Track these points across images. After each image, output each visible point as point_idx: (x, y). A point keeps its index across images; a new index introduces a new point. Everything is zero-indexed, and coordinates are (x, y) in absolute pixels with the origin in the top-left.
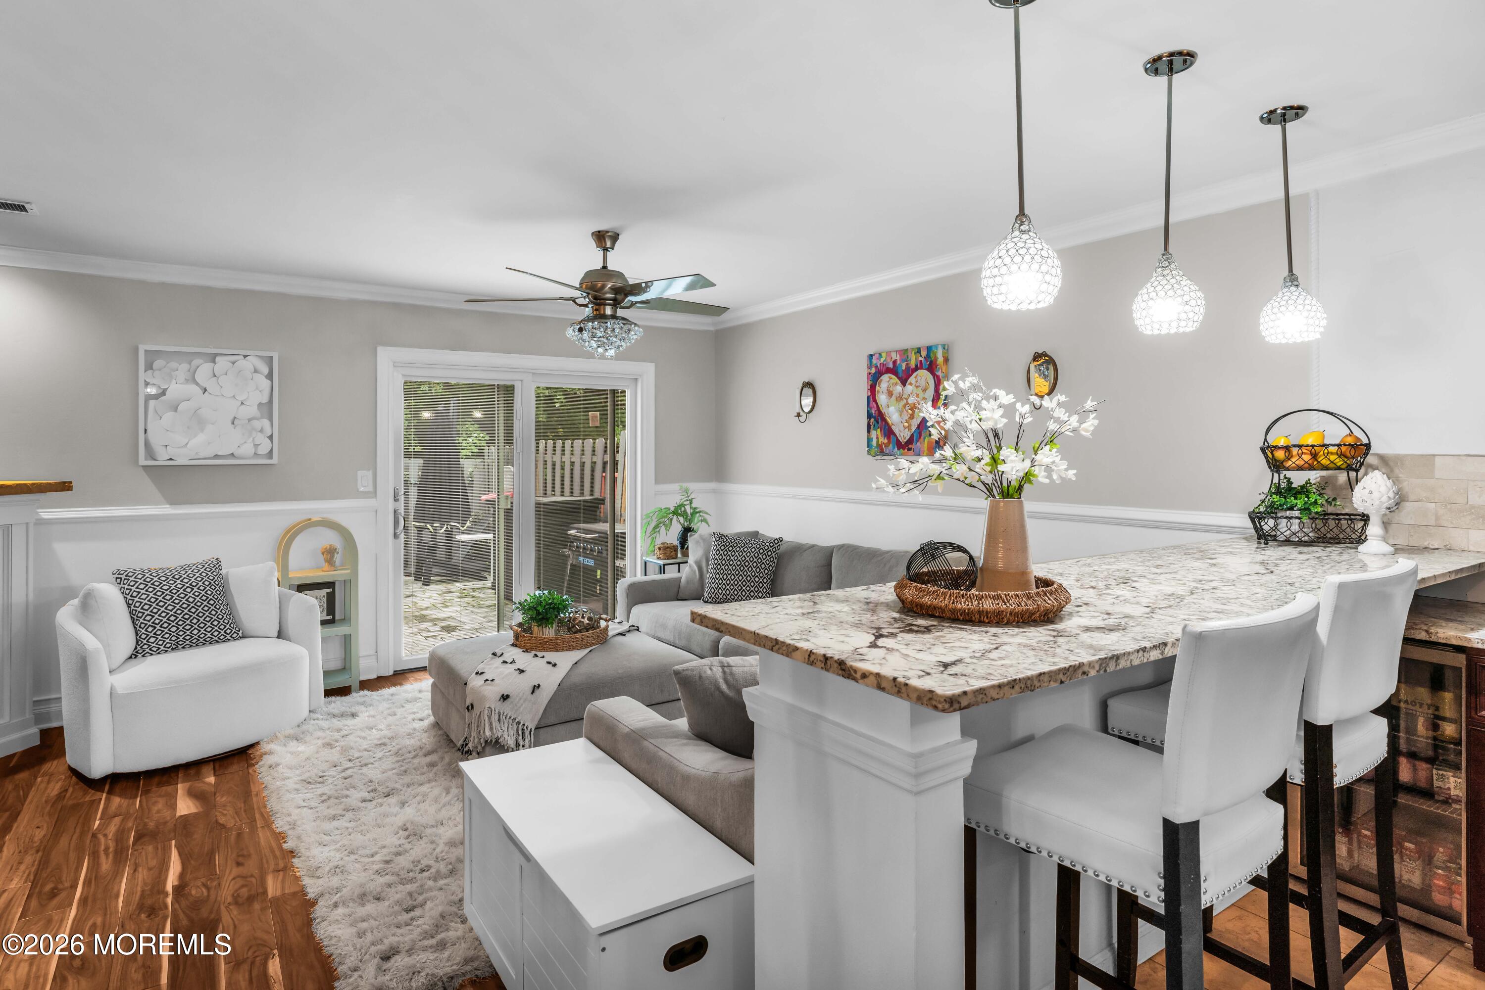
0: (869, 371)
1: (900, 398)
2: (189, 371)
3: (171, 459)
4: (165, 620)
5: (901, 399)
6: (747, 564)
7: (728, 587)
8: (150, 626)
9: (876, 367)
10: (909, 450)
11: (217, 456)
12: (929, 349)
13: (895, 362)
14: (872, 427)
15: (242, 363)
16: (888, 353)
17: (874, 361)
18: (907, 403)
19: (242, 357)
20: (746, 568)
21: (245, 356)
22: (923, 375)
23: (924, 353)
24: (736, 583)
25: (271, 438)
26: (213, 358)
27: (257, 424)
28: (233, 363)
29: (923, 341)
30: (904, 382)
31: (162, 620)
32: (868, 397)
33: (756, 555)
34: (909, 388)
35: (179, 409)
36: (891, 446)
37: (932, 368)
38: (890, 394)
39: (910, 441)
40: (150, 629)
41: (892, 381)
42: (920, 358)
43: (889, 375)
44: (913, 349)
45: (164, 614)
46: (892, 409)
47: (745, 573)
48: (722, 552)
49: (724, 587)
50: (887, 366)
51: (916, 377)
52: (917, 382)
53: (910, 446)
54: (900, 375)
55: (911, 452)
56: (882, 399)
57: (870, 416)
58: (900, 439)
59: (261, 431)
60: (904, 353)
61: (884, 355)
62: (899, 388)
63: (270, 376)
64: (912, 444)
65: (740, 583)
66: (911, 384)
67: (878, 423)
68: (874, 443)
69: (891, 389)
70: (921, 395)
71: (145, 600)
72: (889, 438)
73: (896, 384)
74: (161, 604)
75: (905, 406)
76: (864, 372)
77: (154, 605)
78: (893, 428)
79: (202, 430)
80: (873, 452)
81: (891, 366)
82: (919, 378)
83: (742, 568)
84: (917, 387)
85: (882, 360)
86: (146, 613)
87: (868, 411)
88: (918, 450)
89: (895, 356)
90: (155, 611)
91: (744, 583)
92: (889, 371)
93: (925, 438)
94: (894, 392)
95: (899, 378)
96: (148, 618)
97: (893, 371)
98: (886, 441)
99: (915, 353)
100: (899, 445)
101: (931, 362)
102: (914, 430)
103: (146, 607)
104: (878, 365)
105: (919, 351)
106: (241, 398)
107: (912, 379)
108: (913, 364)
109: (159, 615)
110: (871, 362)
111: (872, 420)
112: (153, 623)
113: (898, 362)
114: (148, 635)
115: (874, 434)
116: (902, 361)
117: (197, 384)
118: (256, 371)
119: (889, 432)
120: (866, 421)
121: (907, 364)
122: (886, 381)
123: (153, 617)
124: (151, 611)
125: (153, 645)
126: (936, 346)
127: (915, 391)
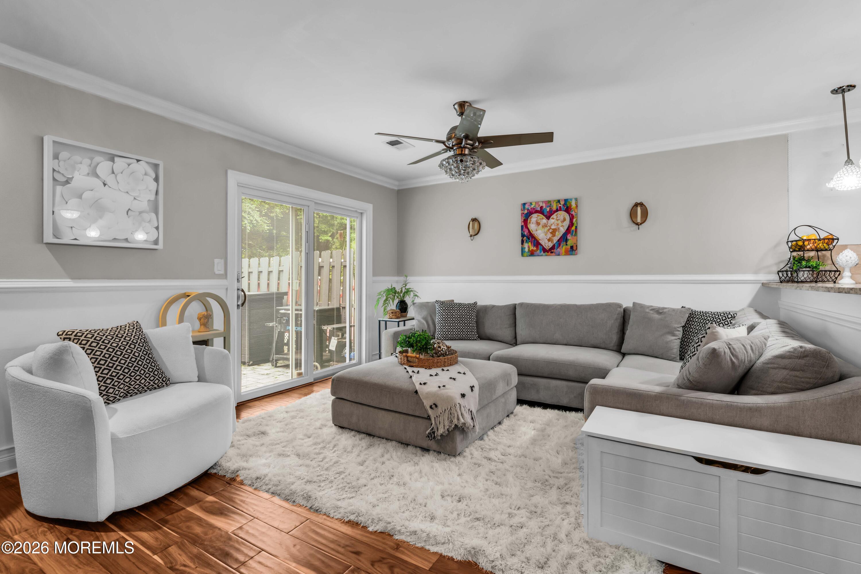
0: (523, 212)
1: (545, 226)
2: (90, 166)
3: (76, 239)
4: (121, 372)
5: (546, 226)
6: (464, 316)
7: (454, 330)
8: (108, 378)
9: (528, 210)
10: (552, 252)
11: (115, 239)
12: (566, 201)
13: (541, 207)
14: (525, 241)
15: (135, 166)
16: (537, 203)
17: (527, 207)
18: (550, 228)
19: (136, 161)
20: (463, 319)
21: (138, 161)
22: (562, 214)
23: (562, 203)
24: (459, 327)
25: (157, 228)
26: (112, 158)
27: (146, 216)
28: (129, 165)
29: (562, 196)
30: (548, 218)
31: (118, 373)
32: (522, 226)
33: (468, 311)
34: (551, 221)
35: (83, 196)
36: (539, 251)
37: (568, 210)
38: (538, 224)
39: (553, 248)
40: (109, 381)
41: (539, 217)
42: (560, 205)
43: (537, 214)
44: (554, 201)
45: (119, 368)
46: (539, 232)
47: (464, 322)
48: (447, 311)
49: (452, 330)
50: (536, 209)
51: (557, 215)
52: (557, 217)
53: (552, 251)
54: (546, 214)
55: (554, 254)
56: (532, 226)
57: (523, 236)
58: (545, 247)
59: (149, 222)
60: (548, 203)
61: (534, 204)
62: (545, 221)
63: (156, 179)
64: (554, 250)
65: (461, 327)
66: (553, 219)
67: (529, 239)
68: (526, 250)
69: (539, 221)
70: (560, 224)
71: (100, 356)
72: (537, 247)
73: (543, 219)
74: (115, 359)
75: (549, 230)
76: (519, 212)
77: (109, 360)
78: (540, 241)
79: (101, 217)
80: (525, 254)
81: (539, 209)
82: (559, 216)
83: (461, 319)
84: (557, 220)
85: (532, 206)
86: (103, 367)
87: (522, 233)
88: (558, 253)
89: (541, 204)
90: (111, 365)
91: (464, 327)
92: (537, 212)
93: (563, 246)
94: (541, 223)
95: (545, 216)
96: (106, 372)
97: (541, 211)
98: (535, 248)
99: (556, 203)
100: (545, 250)
101: (567, 207)
102: (555, 242)
103: (102, 362)
104: (530, 209)
105: (559, 201)
106: (135, 194)
107: (554, 216)
108: (554, 208)
109: (115, 369)
110: (524, 208)
111: (525, 238)
112: (111, 375)
113: (544, 207)
114: (107, 387)
115: (526, 245)
116: (547, 206)
117: (97, 176)
118: (146, 174)
119: (537, 244)
120: (520, 238)
121: (550, 208)
122: (534, 218)
123: (110, 370)
124: (107, 366)
125: (111, 395)
126: (571, 199)
127: (556, 222)
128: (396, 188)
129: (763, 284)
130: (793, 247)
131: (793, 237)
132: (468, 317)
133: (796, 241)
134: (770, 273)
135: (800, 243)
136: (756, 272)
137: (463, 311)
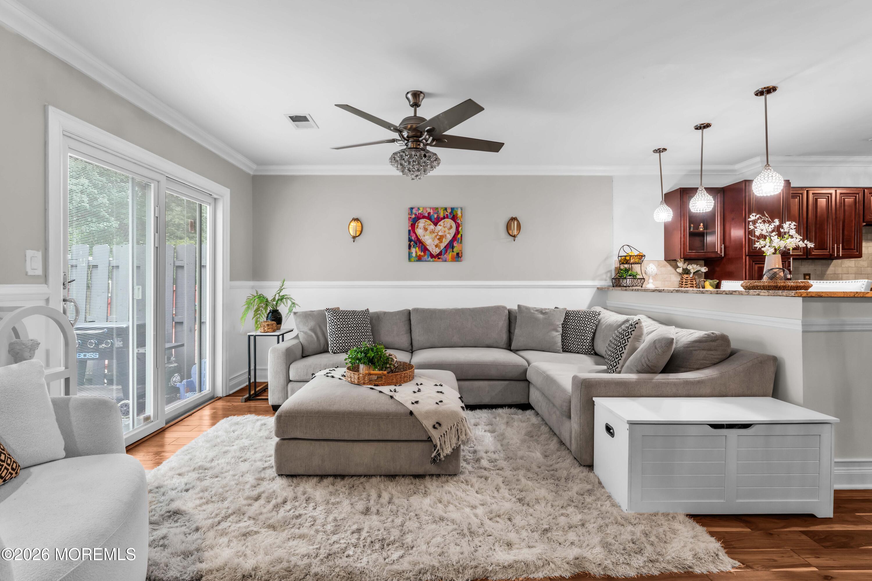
0: (410, 216)
1: (432, 232)
5: (434, 233)
6: (360, 325)
7: (352, 341)
9: (415, 215)
10: (439, 258)
12: (452, 209)
13: (429, 213)
14: (412, 246)
16: (424, 208)
17: (414, 211)
18: (438, 235)
20: (360, 328)
22: (449, 222)
23: (449, 211)
24: (356, 337)
29: (449, 204)
30: (436, 224)
32: (409, 231)
33: (364, 319)
34: (439, 227)
36: (426, 257)
37: (454, 218)
38: (426, 229)
39: (440, 254)
41: (427, 223)
42: (447, 213)
43: (425, 219)
44: (442, 208)
46: (427, 237)
47: (360, 331)
48: (341, 320)
49: (349, 341)
50: (423, 215)
51: (444, 222)
52: (444, 224)
53: (440, 257)
54: (433, 220)
55: (441, 260)
56: (420, 232)
57: (410, 240)
58: (432, 253)
60: (436, 209)
61: (421, 209)
62: (432, 227)
64: (441, 256)
65: (359, 337)
66: (440, 225)
67: (417, 244)
68: (414, 255)
69: (426, 227)
70: (447, 231)
72: (424, 252)
73: (430, 225)
75: (436, 236)
76: (407, 217)
78: (428, 247)
80: (413, 259)
81: (426, 215)
82: (446, 223)
83: (358, 328)
84: (444, 227)
85: (420, 212)
87: (409, 238)
88: (445, 259)
89: (429, 210)
91: (361, 337)
92: (424, 217)
93: (449, 253)
94: (429, 229)
95: (432, 222)
97: (429, 217)
98: (422, 254)
99: (443, 210)
100: (432, 256)
101: (454, 216)
102: (442, 248)
104: (417, 214)
105: (446, 209)
107: (441, 223)
108: (442, 215)
110: (412, 212)
111: (412, 243)
113: (432, 214)
115: (413, 250)
116: (434, 213)
119: (425, 249)
120: (407, 243)
121: (438, 216)
122: (422, 223)
126: (457, 208)
127: (443, 229)
128: (252, 173)
129: (598, 288)
130: (622, 261)
131: (622, 253)
132: (365, 325)
133: (625, 256)
134: (601, 280)
135: (628, 258)
136: (593, 279)
137: (359, 319)
